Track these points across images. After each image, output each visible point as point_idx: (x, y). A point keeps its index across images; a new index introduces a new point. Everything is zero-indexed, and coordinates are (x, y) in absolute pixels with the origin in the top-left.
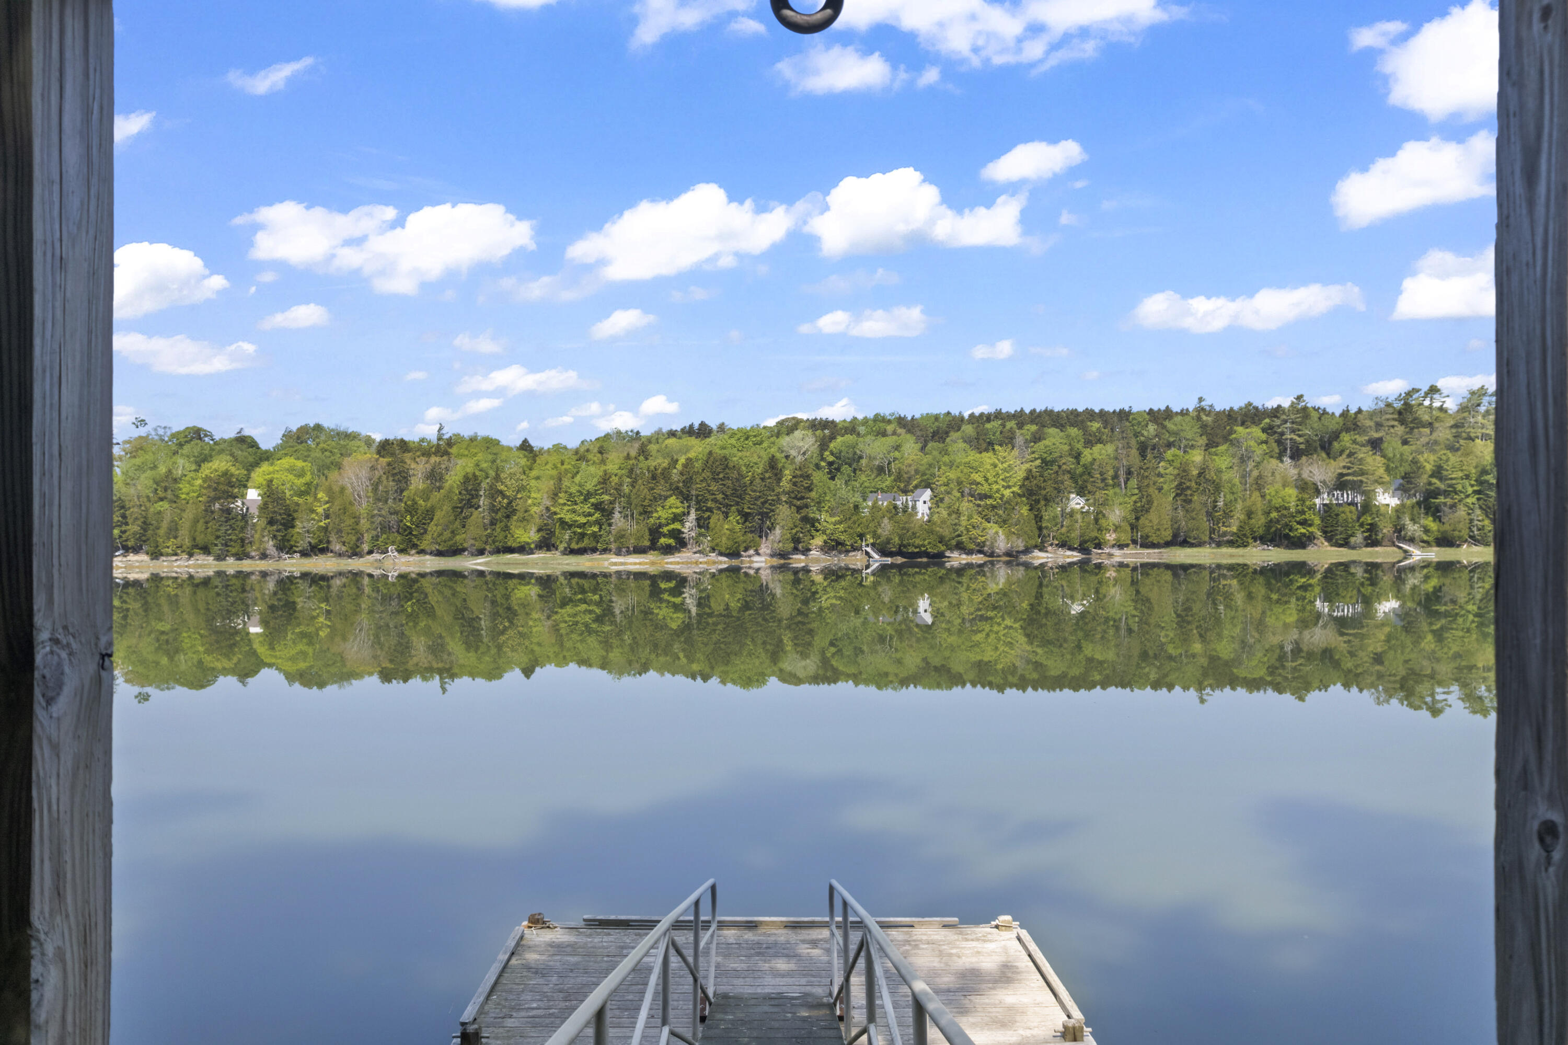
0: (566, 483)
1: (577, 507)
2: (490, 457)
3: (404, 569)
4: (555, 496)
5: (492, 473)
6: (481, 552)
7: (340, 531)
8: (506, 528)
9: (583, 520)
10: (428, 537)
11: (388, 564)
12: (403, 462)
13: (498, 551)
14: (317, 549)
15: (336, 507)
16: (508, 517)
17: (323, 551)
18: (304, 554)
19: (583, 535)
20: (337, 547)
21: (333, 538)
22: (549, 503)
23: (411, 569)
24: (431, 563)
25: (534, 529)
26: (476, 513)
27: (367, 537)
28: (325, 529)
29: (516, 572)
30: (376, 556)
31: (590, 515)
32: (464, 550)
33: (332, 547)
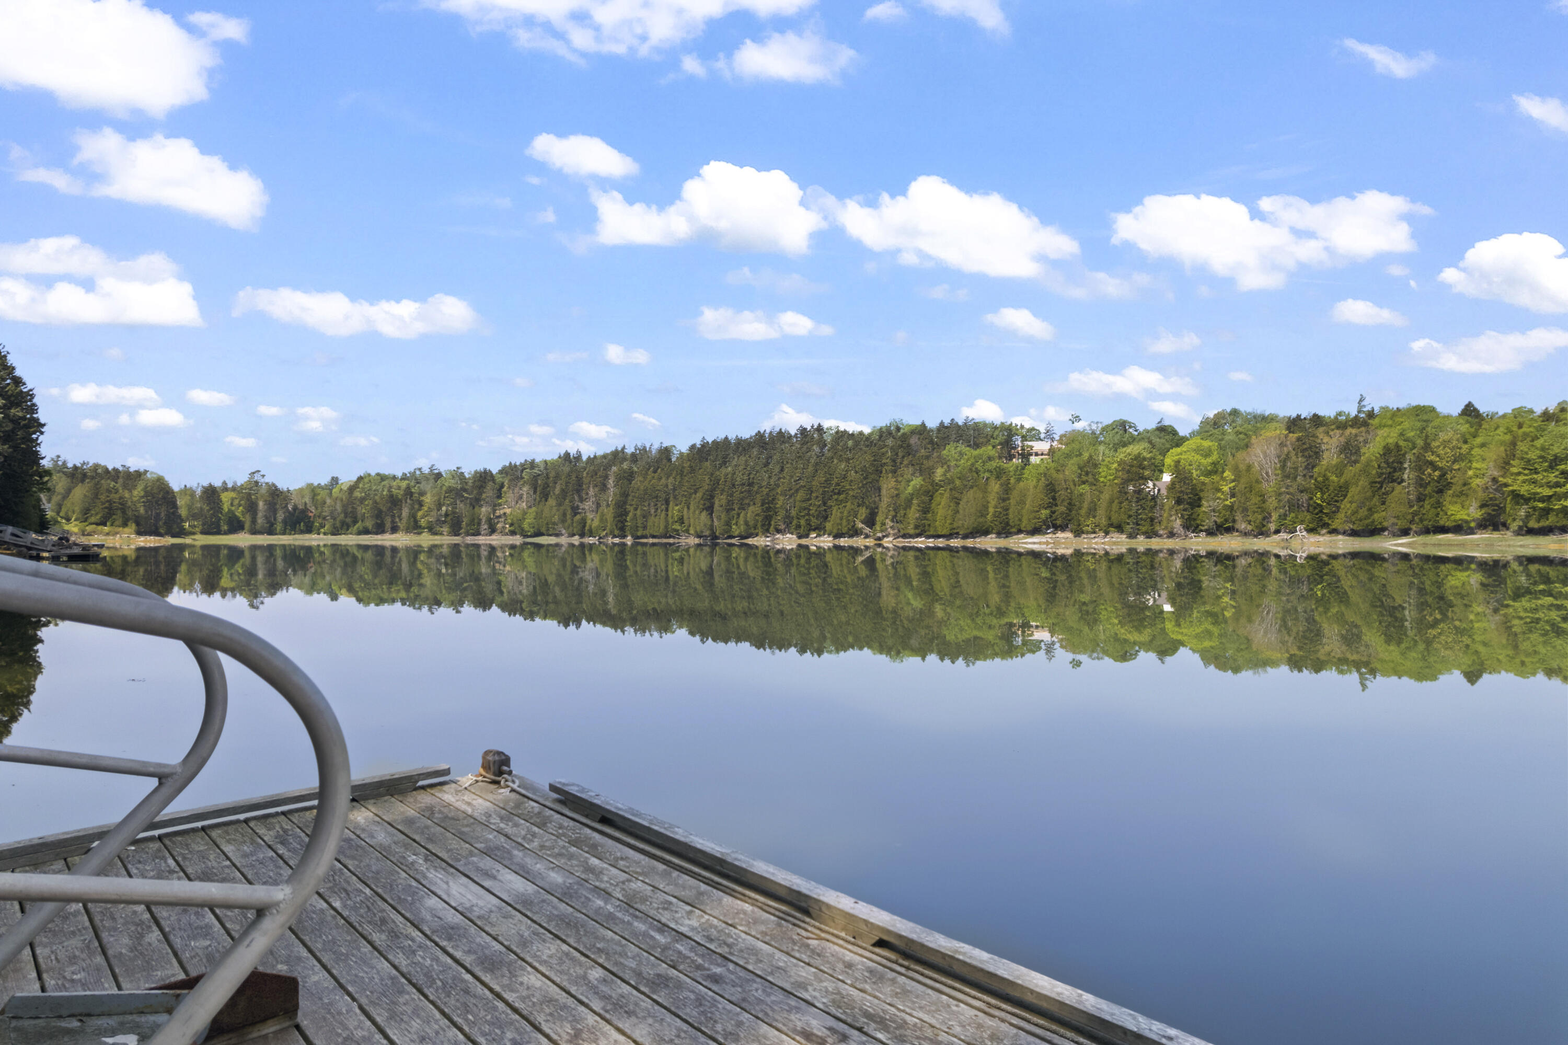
0: (1522, 446)
1: (1538, 477)
2: (1419, 424)
3: (1313, 550)
4: (1505, 465)
5: (1420, 442)
6: (1405, 532)
7: (1245, 510)
8: (1438, 505)
9: (1547, 492)
10: (1341, 515)
11: (1295, 544)
12: (1314, 436)
13: (1427, 531)
14: (1223, 528)
15: (1241, 486)
16: (1440, 491)
17: (1229, 530)
18: (1210, 533)
19: (1546, 512)
20: (1242, 526)
21: (1238, 517)
22: (1496, 474)
23: (1321, 550)
24: (1343, 544)
25: (1475, 504)
26: (1398, 488)
27: (1275, 516)
28: (1231, 508)
29: (1450, 554)
30: (1283, 535)
31: (1557, 485)
32: (1384, 529)
33: (1236, 526)
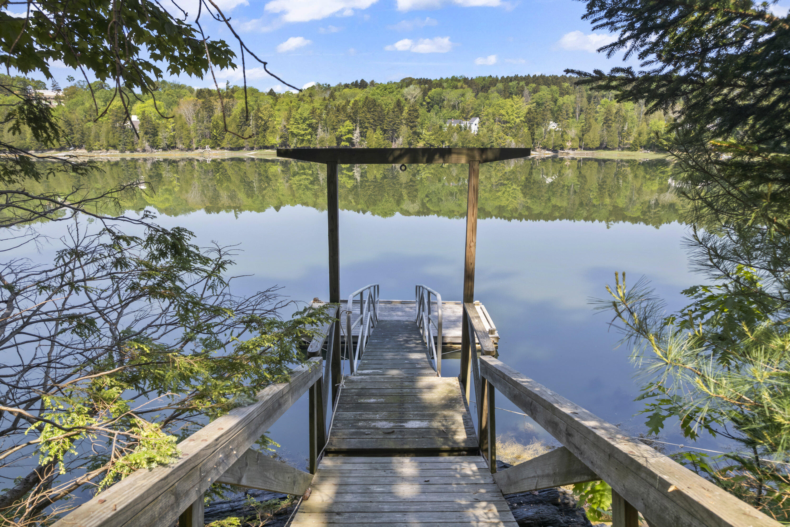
0: (294, 113)
1: (300, 126)
2: (254, 99)
3: (214, 157)
4: (288, 120)
5: (256, 108)
6: (252, 149)
7: (181, 138)
8: (264, 136)
9: (303, 132)
10: (225, 141)
11: (206, 154)
12: (210, 101)
13: (260, 148)
14: (170, 147)
15: (178, 125)
16: (265, 130)
17: (174, 148)
18: (164, 149)
19: (303, 140)
20: (180, 146)
21: (178, 141)
22: (285, 124)
23: (218, 157)
24: (227, 154)
25: (278, 137)
26: (248, 128)
27: (195, 141)
28: (174, 137)
29: (270, 159)
30: (200, 150)
31: (306, 130)
32: (243, 147)
33: (177, 146)
